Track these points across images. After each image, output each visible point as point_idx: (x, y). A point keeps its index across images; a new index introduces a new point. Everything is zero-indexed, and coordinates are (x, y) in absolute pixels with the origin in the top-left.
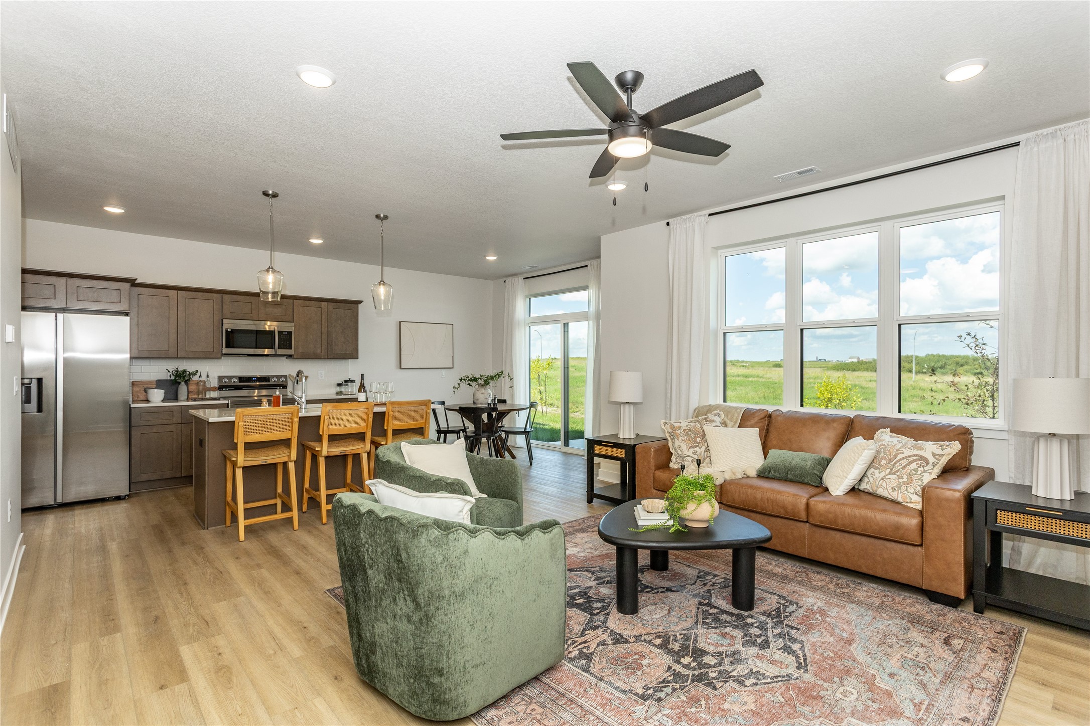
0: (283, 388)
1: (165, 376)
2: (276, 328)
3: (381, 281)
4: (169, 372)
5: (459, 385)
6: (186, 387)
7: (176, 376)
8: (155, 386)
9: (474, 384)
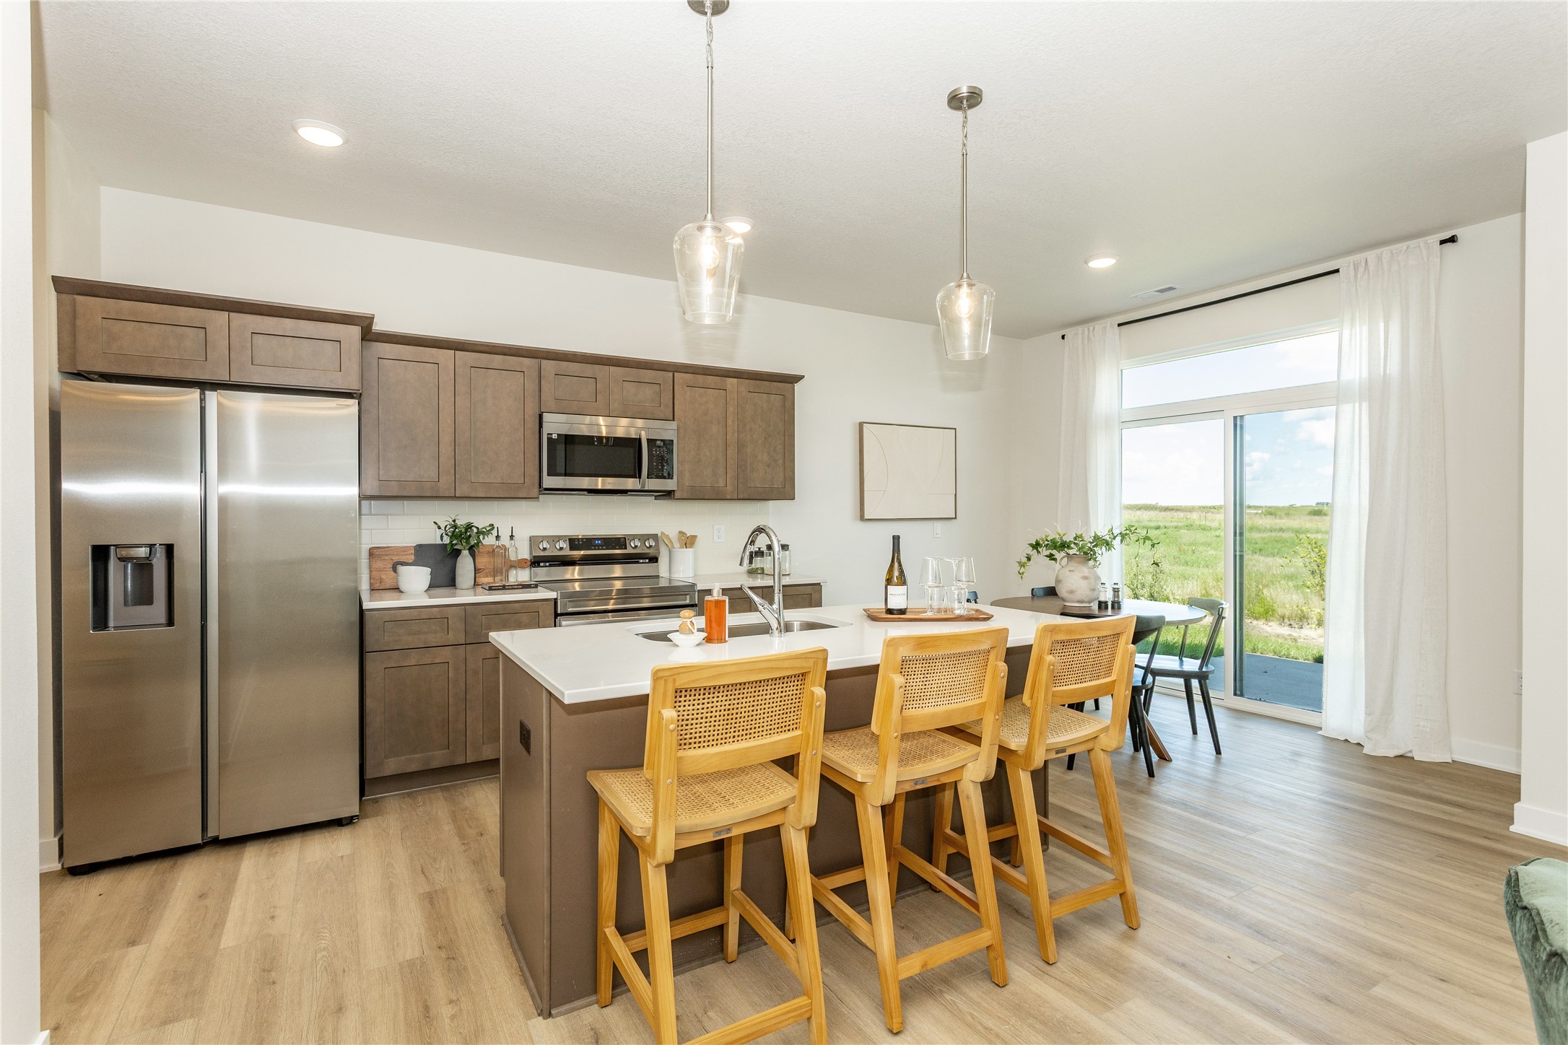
0: (650, 562)
1: (433, 537)
2: (643, 433)
4: (439, 528)
5: (1029, 559)
6: (471, 560)
7: (453, 536)
8: (413, 557)
9: (1058, 555)
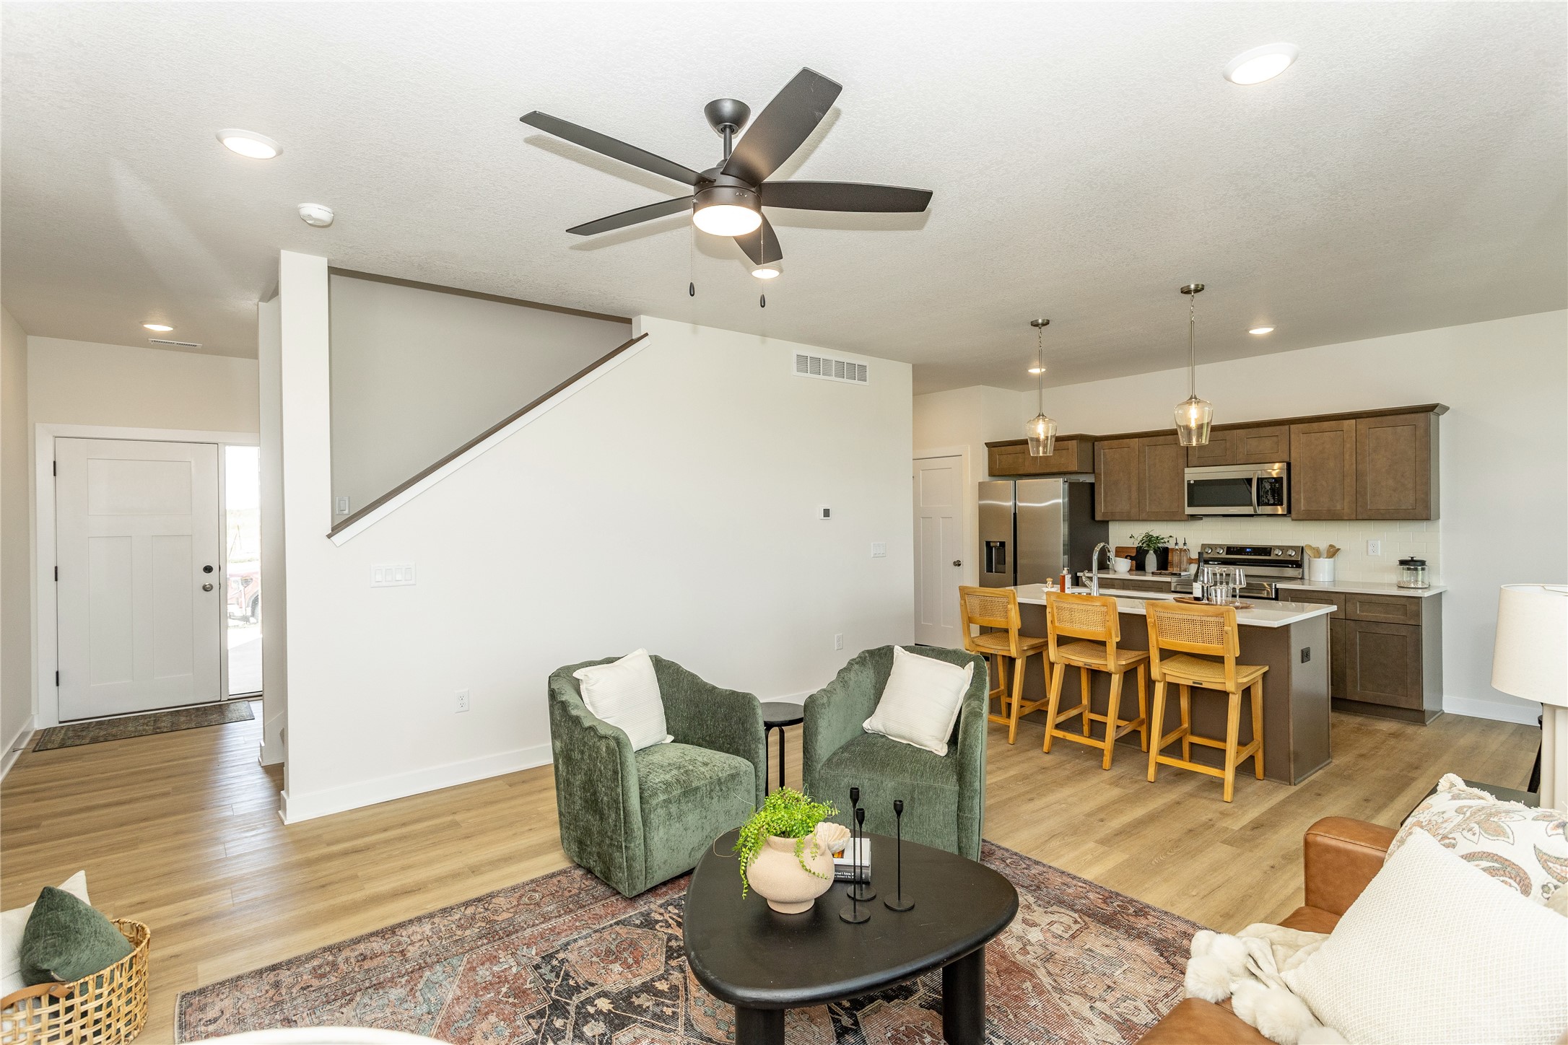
0: (1296, 567)
1: (1135, 543)
3: (1191, 398)
6: (1154, 556)
7: (1146, 542)
